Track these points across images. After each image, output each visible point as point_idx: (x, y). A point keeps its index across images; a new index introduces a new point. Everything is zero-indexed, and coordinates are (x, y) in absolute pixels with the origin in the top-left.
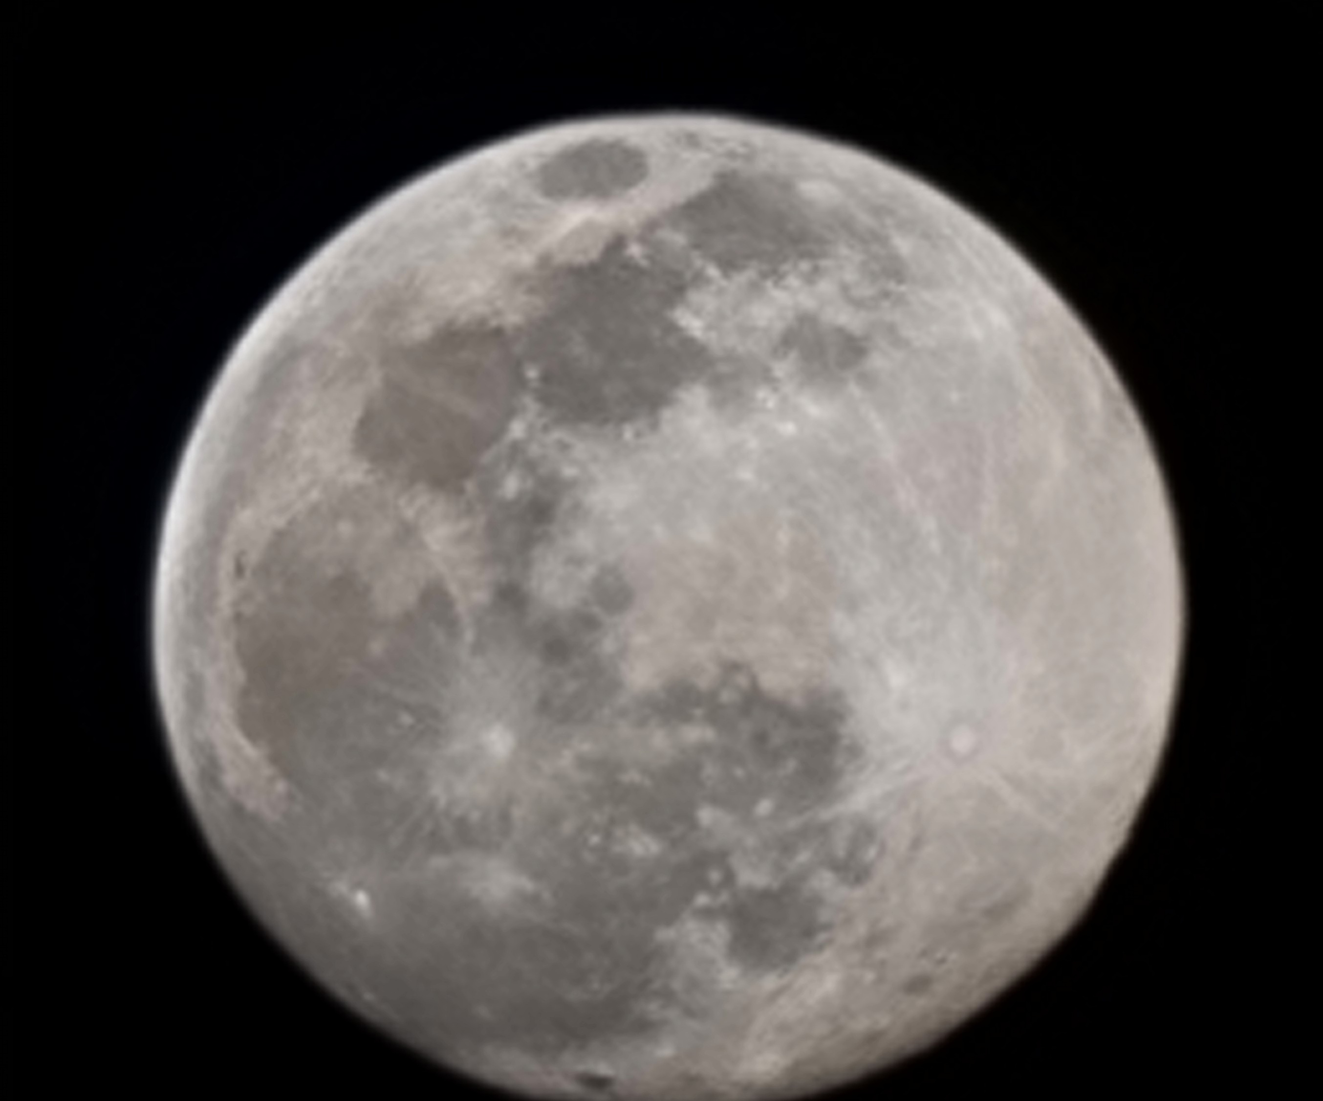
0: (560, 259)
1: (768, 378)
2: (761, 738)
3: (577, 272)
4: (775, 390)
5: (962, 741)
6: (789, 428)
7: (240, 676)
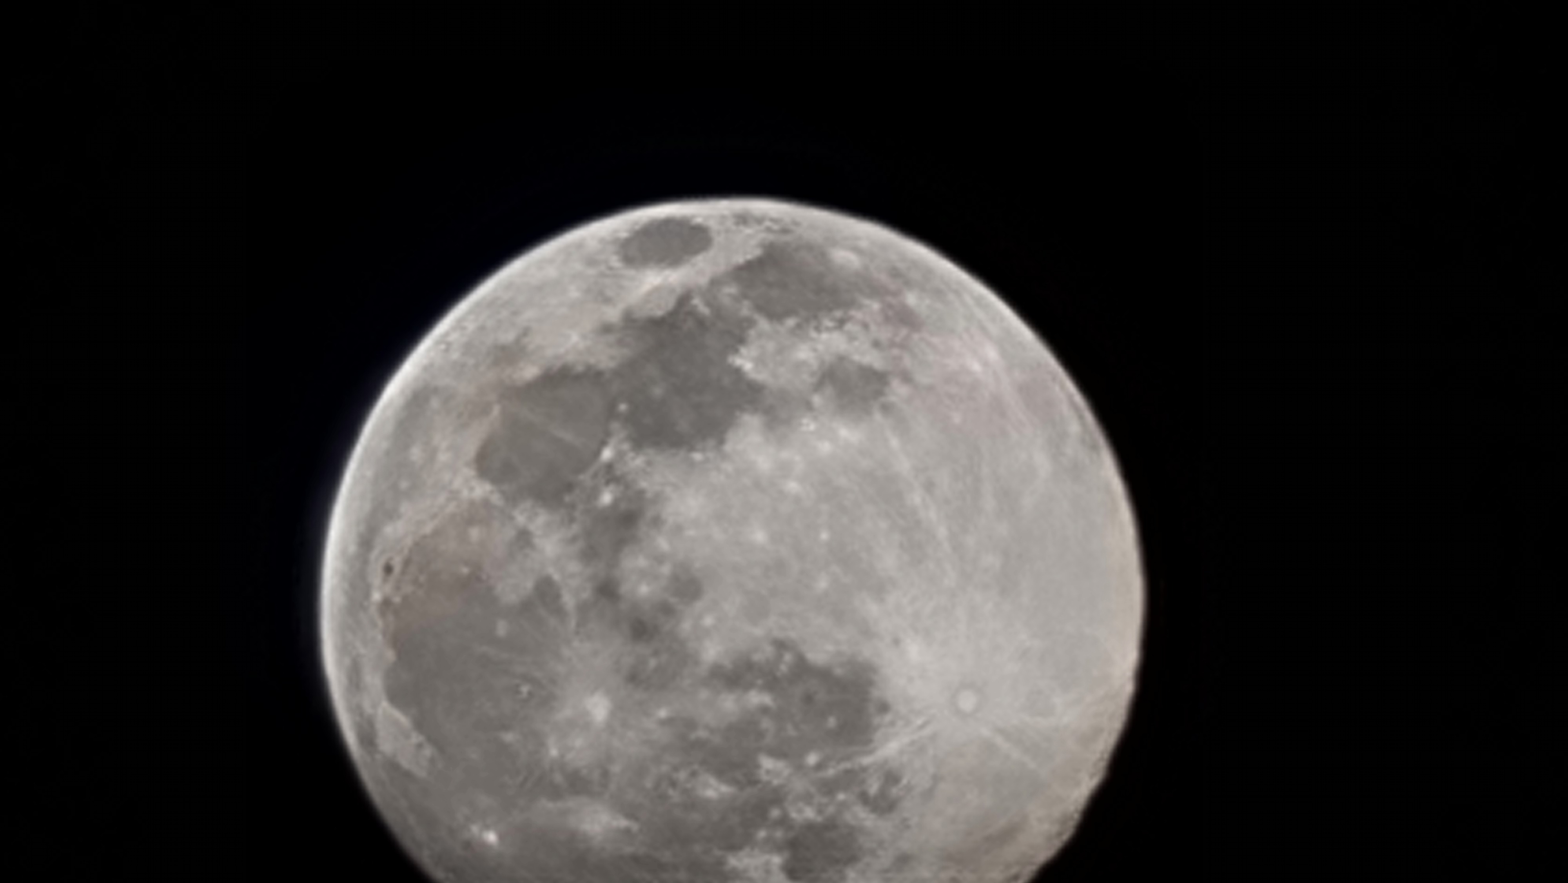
0: (642, 313)
1: (809, 406)
2: (808, 699)
3: (655, 324)
4: (815, 419)
5: (967, 702)
6: (825, 447)
7: (390, 655)
